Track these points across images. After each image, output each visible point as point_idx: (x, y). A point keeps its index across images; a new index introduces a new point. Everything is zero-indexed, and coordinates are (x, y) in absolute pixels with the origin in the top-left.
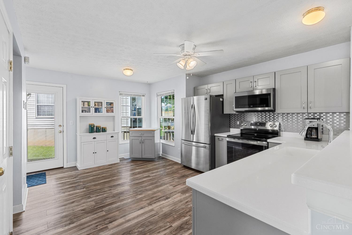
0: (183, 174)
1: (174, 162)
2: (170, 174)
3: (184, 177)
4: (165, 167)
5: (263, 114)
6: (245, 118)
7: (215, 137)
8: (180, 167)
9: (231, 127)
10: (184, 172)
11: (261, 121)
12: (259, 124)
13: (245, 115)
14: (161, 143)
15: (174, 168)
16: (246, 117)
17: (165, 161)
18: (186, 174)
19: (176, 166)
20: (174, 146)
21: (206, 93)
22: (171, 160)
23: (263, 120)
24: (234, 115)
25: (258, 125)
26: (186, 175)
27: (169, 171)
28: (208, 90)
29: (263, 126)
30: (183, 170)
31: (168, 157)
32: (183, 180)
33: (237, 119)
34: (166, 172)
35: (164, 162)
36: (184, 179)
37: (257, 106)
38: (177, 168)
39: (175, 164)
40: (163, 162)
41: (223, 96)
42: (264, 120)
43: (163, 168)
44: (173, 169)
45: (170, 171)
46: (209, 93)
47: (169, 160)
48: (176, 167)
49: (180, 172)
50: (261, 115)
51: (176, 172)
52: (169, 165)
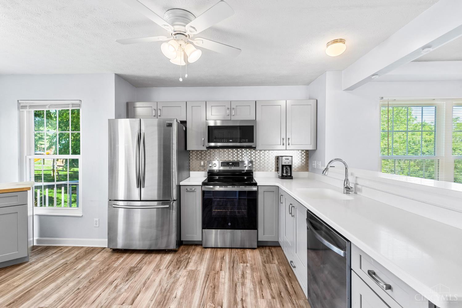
0: (128, 268)
1: (84, 249)
2: (97, 279)
3: (133, 272)
4: (68, 268)
5: (234, 151)
6: (212, 156)
7: (181, 187)
8: (106, 255)
9: (191, 169)
10: (124, 263)
11: (236, 160)
12: (231, 163)
13: (212, 153)
14: (36, 215)
15: (94, 261)
16: (213, 154)
17: (58, 255)
18: (133, 265)
19: (96, 256)
20: (81, 215)
21: (154, 116)
22: (74, 248)
23: (234, 159)
24: (200, 153)
25: (231, 165)
26: (134, 267)
27: (88, 274)
28: (159, 112)
29: (237, 166)
30: (118, 259)
31: (59, 242)
32: (138, 280)
33: (200, 157)
34: (84, 278)
35: (57, 258)
36: (137, 278)
37: (236, 141)
38: (101, 259)
39: (89, 253)
40: (54, 256)
41: (186, 123)
42: (236, 159)
43: (68, 271)
44: (94, 264)
45: (91, 271)
46: (159, 116)
47: (67, 247)
48: (98, 258)
49: (115, 265)
50: (232, 153)
51: (108, 269)
52: (78, 259)
